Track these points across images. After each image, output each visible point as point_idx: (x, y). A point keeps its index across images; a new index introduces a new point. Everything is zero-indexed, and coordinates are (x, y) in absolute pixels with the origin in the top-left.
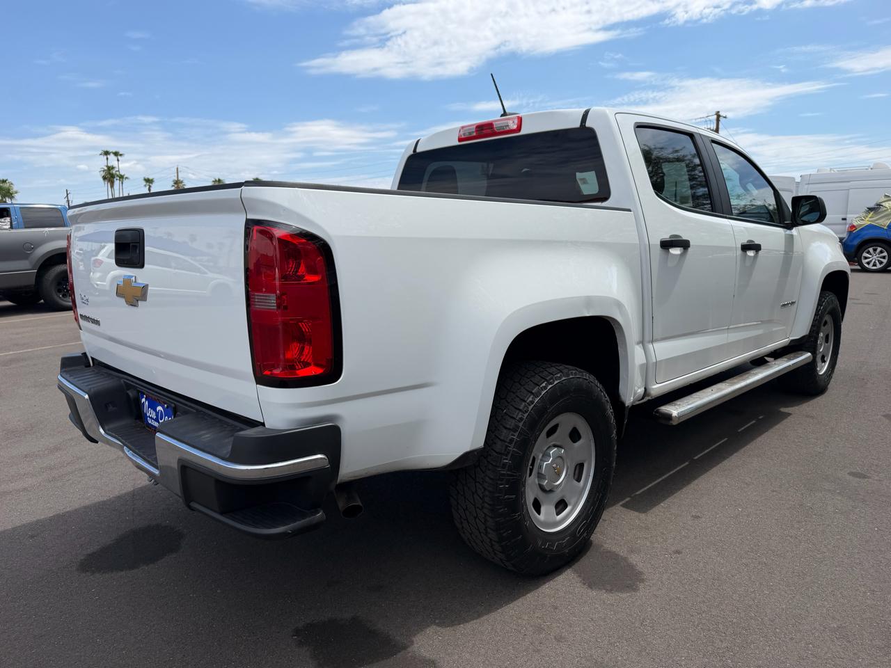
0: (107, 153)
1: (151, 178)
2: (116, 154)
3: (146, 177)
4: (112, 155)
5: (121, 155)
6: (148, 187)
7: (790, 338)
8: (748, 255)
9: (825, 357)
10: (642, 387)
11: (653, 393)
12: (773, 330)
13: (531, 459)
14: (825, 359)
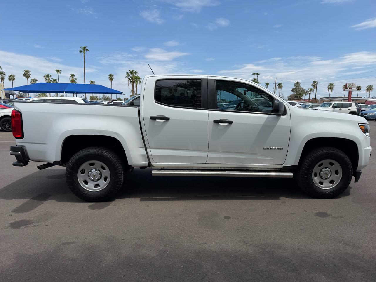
0: (254, 74)
1: (268, 83)
2: (257, 74)
3: (267, 82)
4: (256, 74)
5: (259, 74)
6: (266, 86)
7: (284, 165)
8: (220, 125)
9: (334, 182)
10: (145, 162)
11: (154, 165)
12: (258, 158)
13: (80, 169)
14: (334, 183)
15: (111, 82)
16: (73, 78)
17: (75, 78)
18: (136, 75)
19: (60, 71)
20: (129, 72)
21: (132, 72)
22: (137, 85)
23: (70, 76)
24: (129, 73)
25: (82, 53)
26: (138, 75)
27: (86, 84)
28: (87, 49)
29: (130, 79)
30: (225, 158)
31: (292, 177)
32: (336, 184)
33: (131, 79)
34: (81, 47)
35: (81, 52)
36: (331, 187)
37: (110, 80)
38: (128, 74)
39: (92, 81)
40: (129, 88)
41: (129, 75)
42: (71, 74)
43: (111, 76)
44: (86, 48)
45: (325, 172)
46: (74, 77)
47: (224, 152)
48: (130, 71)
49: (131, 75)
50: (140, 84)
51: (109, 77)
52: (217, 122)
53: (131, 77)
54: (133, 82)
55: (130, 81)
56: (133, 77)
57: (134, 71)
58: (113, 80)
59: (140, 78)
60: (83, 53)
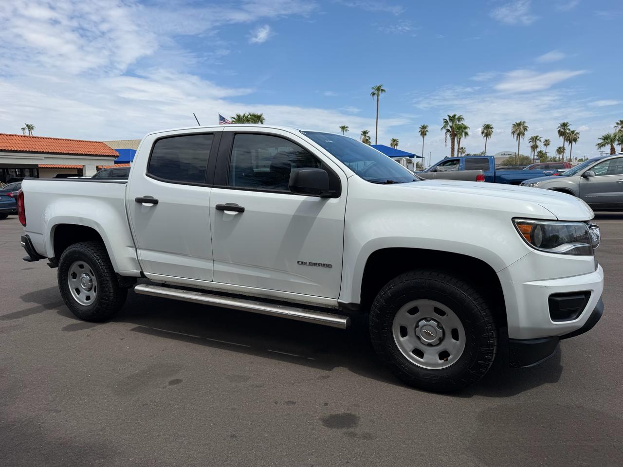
7: (339, 300)
8: (226, 214)
9: (449, 355)
10: (136, 270)
11: (147, 277)
12: (292, 280)
13: (71, 272)
14: (449, 358)
15: (423, 137)
16: (365, 136)
17: (368, 137)
18: (460, 123)
19: (347, 127)
20: (448, 119)
21: (452, 118)
22: (460, 139)
23: (361, 134)
24: (449, 121)
25: (374, 96)
26: (465, 122)
27: (378, 144)
28: (383, 89)
29: (448, 131)
30: (238, 274)
31: (344, 327)
32: (453, 360)
33: (450, 129)
34: (373, 88)
35: (374, 94)
36: (440, 365)
37: (421, 134)
38: (446, 122)
39: (395, 138)
40: (446, 145)
41: (448, 124)
42: (363, 131)
43: (424, 127)
44: (381, 88)
45: (424, 328)
46: (367, 135)
47: (237, 264)
48: (449, 116)
49: (450, 124)
50: (465, 136)
51: (420, 130)
52: (221, 208)
53: (451, 127)
54: (453, 136)
55: (449, 134)
56: (454, 126)
57: (456, 117)
58: (426, 134)
59: (466, 128)
60: (376, 97)
